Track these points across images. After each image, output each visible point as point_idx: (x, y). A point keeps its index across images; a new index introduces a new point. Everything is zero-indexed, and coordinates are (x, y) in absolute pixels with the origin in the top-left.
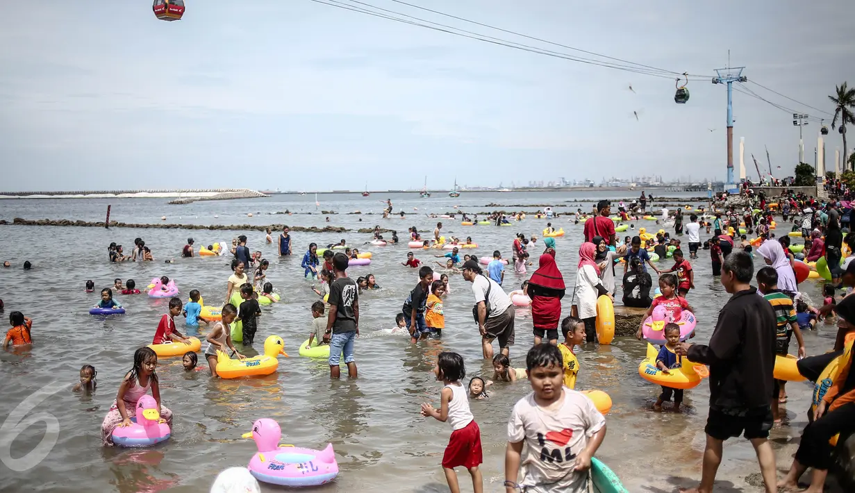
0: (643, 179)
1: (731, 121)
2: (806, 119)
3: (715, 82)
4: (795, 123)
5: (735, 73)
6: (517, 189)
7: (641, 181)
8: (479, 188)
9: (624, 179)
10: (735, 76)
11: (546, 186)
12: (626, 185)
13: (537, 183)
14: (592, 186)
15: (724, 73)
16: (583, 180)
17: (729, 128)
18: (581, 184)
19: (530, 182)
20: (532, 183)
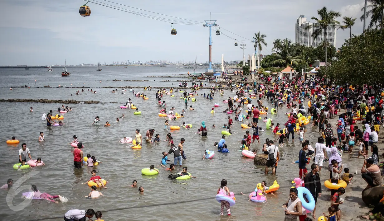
0: (164, 61)
1: (211, 43)
2: (245, 46)
3: (204, 26)
4: (241, 48)
5: (213, 23)
6: (108, 65)
7: (163, 62)
8: (89, 64)
9: (155, 61)
10: (213, 24)
11: (121, 64)
12: (156, 64)
13: (117, 62)
14: (141, 64)
15: (208, 22)
16: (137, 61)
17: (210, 45)
18: (137, 63)
19: (113, 62)
20: (114, 63)
